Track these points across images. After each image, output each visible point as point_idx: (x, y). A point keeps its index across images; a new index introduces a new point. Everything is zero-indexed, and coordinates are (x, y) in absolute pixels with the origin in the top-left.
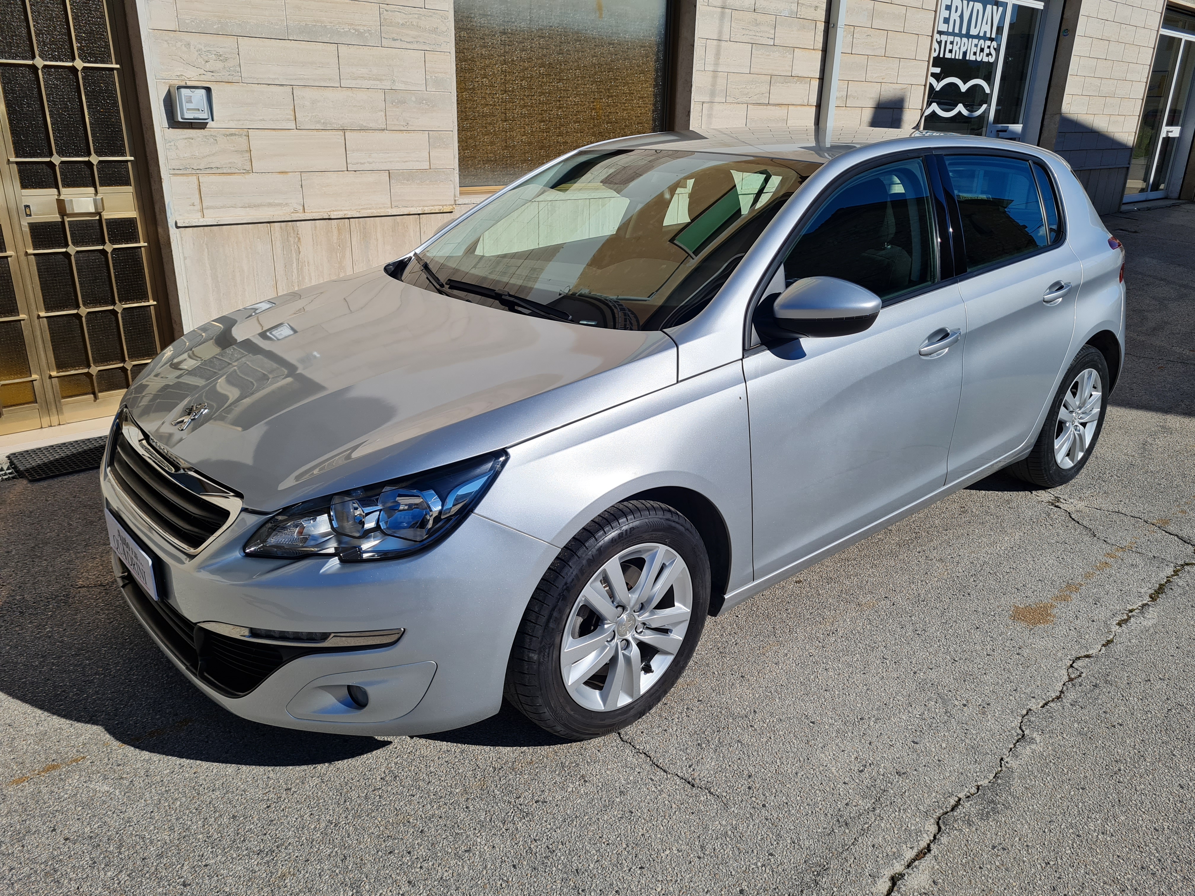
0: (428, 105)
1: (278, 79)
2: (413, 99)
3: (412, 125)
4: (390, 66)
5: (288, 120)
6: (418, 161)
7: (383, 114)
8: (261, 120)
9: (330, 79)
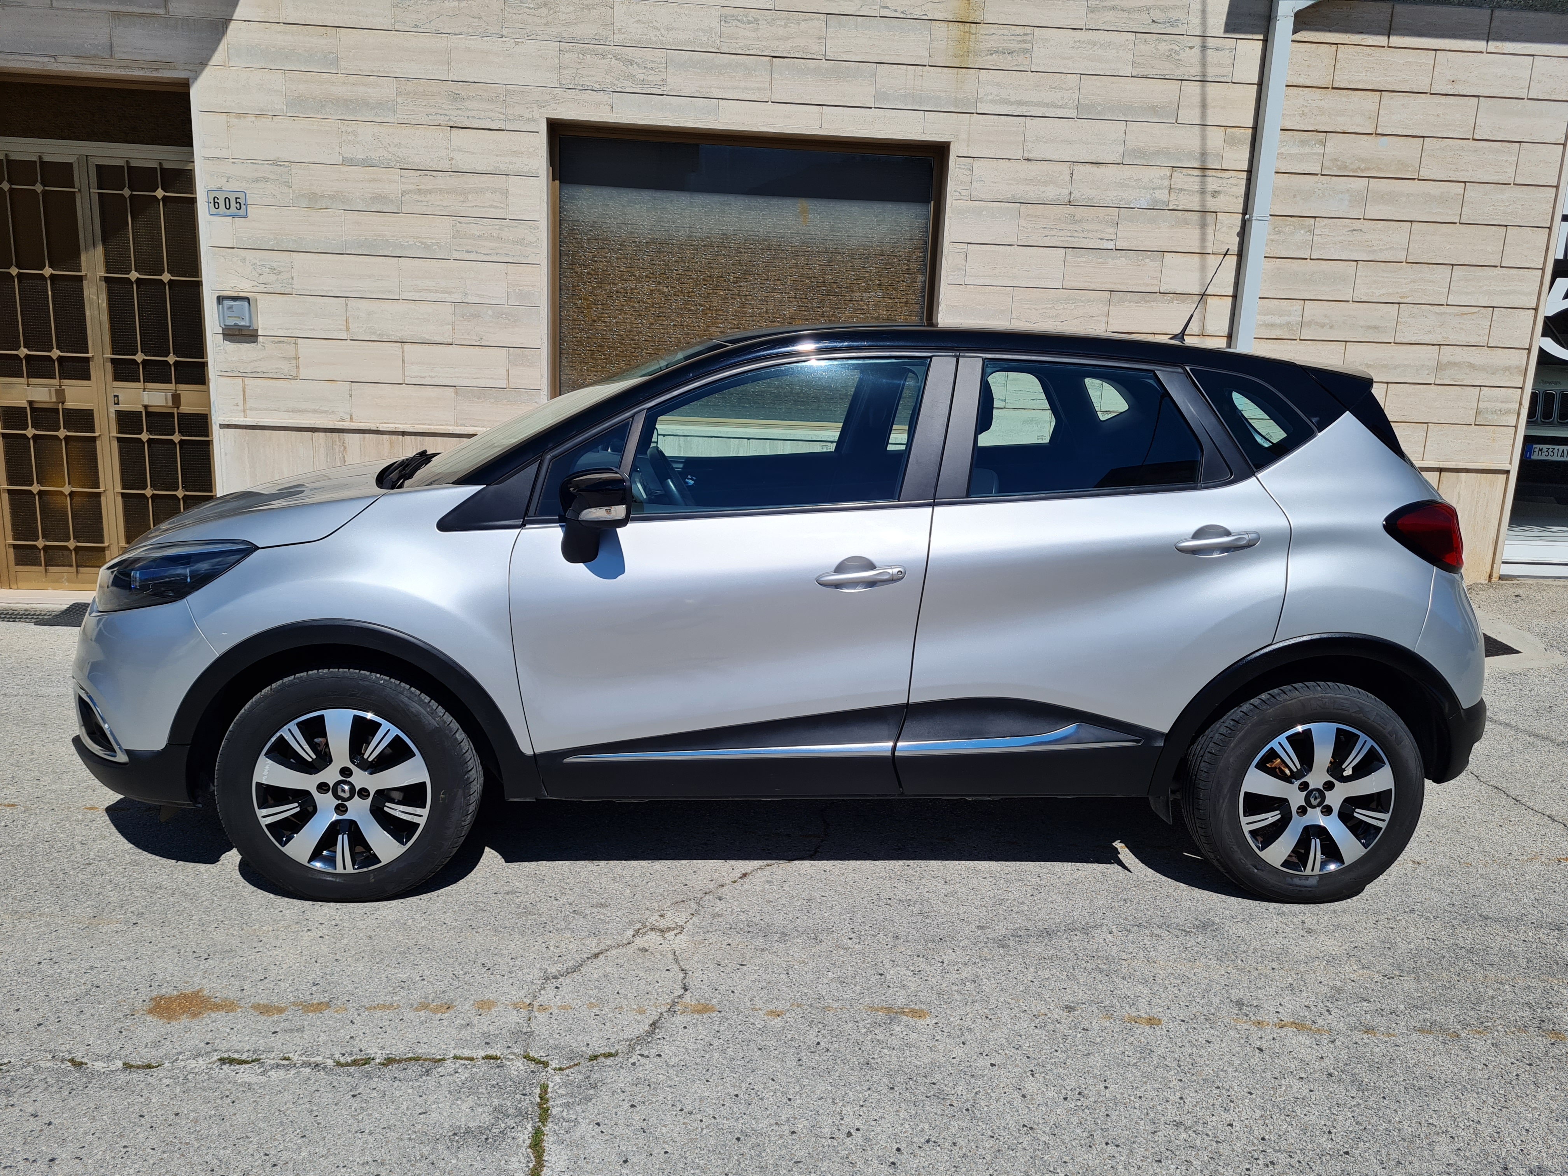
0: (509, 320)
1: (332, 291)
2: (490, 312)
3: (485, 340)
4: (462, 278)
5: (340, 330)
6: (491, 378)
7: (451, 327)
8: (311, 330)
9: (389, 292)
